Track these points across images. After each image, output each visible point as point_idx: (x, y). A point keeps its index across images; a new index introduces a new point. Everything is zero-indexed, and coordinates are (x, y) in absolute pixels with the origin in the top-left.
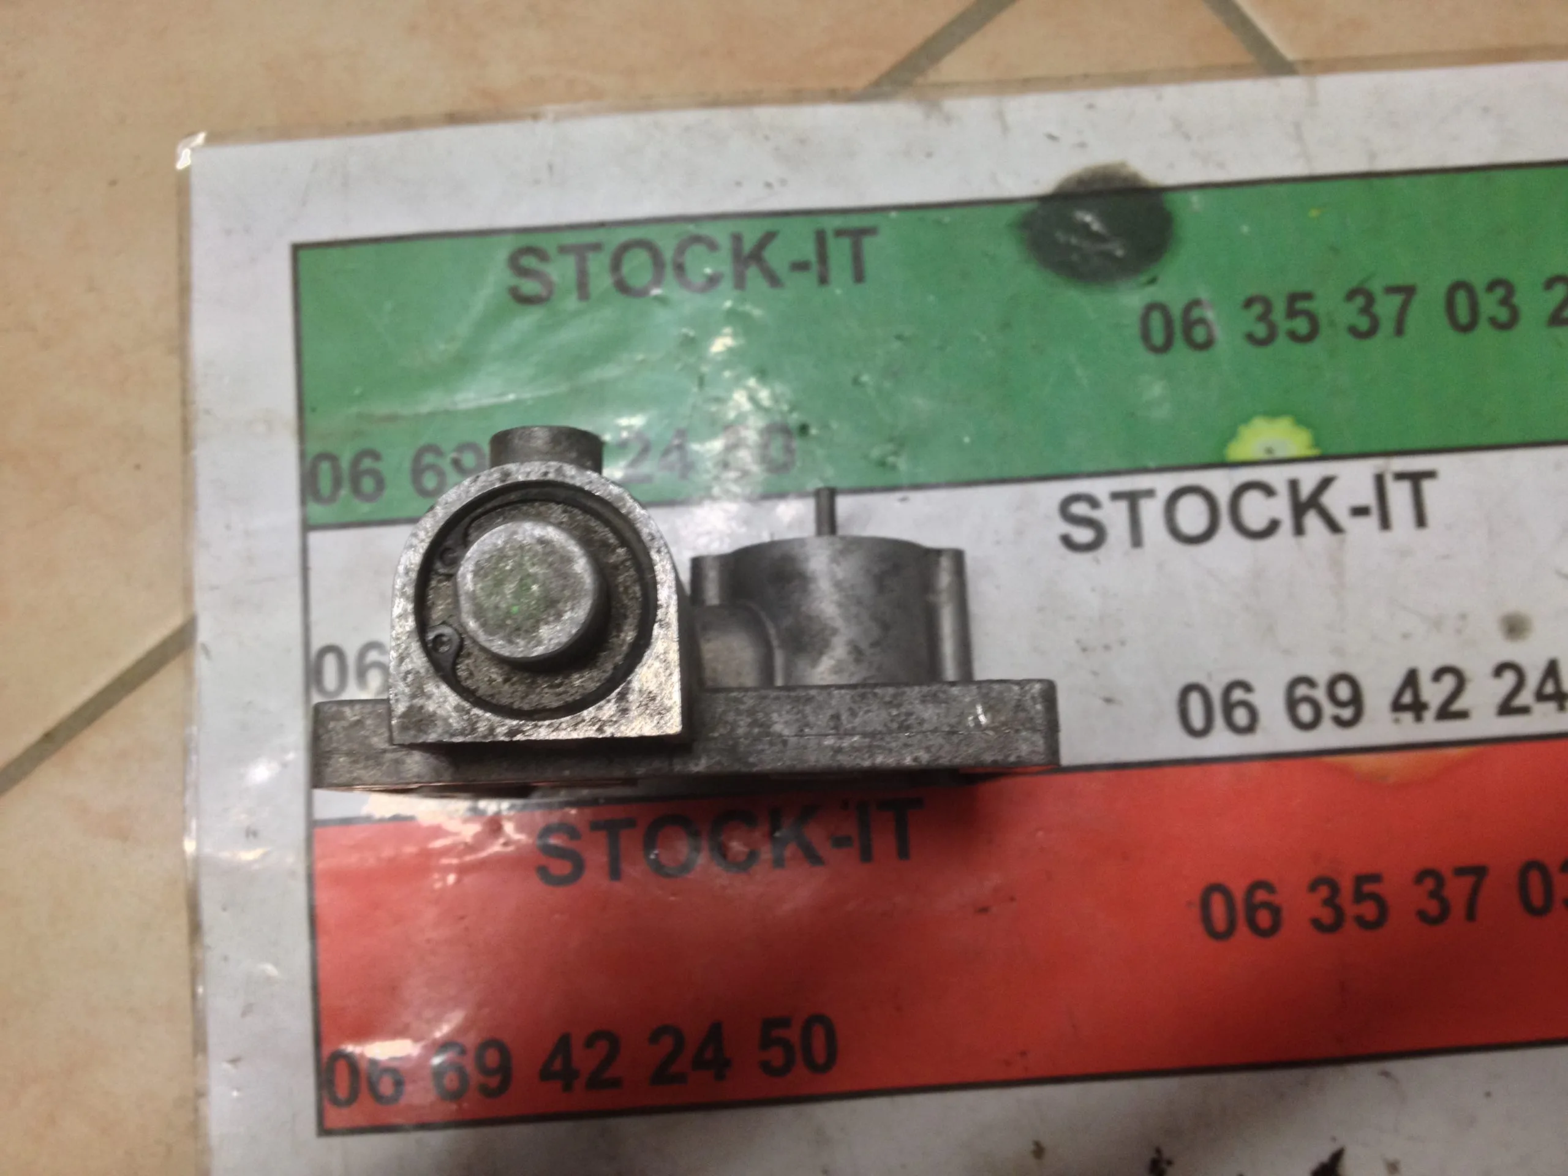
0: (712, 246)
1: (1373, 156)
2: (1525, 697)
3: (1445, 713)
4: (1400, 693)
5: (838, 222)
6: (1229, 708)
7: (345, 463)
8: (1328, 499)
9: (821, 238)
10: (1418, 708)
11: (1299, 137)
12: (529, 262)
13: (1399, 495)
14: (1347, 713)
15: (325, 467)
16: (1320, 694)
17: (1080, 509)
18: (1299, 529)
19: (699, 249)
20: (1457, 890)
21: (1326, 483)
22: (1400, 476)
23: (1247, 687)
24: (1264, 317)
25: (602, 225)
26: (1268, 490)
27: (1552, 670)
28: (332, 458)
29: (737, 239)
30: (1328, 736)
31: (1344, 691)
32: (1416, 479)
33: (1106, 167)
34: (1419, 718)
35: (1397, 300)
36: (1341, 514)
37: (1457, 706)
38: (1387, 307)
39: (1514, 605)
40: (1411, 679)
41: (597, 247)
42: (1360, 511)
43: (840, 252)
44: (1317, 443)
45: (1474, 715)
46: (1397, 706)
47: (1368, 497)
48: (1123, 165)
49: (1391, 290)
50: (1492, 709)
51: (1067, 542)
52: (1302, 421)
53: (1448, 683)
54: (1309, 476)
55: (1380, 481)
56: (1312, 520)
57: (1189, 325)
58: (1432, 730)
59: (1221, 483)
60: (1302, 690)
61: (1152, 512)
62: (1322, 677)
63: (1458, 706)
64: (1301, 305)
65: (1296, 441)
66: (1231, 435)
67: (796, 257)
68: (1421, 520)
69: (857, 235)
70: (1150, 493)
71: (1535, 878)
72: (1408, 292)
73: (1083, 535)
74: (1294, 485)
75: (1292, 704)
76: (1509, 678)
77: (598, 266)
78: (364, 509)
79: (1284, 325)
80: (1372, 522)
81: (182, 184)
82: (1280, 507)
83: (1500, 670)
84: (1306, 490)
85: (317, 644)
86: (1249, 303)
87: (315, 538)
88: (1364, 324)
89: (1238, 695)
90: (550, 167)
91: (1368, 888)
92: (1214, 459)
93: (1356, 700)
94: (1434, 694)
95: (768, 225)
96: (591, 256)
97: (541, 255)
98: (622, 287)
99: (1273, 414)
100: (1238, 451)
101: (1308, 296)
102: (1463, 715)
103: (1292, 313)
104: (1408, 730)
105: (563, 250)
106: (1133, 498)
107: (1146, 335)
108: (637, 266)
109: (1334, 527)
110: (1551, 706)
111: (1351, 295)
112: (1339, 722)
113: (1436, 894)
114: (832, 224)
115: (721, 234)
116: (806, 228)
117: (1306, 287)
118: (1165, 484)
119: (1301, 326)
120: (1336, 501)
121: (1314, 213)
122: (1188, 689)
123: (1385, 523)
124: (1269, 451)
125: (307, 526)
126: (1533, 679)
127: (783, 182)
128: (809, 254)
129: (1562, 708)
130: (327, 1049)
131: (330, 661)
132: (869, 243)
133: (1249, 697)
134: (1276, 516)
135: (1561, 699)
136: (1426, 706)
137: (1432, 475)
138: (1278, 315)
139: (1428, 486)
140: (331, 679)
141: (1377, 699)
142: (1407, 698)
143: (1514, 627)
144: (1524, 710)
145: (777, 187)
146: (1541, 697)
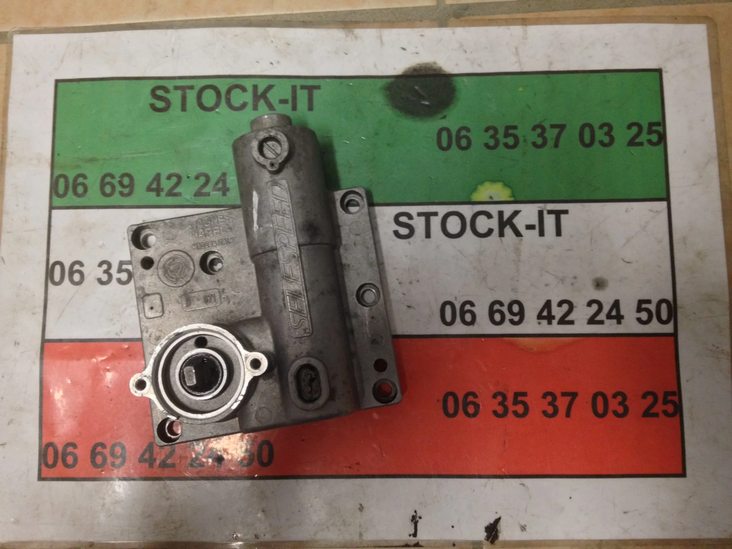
0: (244, 89)
1: (551, 64)
2: (602, 317)
3: (562, 321)
4: (542, 311)
6: (463, 313)
7: (71, 179)
8: (515, 221)
9: (294, 88)
10: (550, 318)
11: (517, 54)
12: (160, 93)
13: (550, 221)
14: (516, 319)
15: (62, 181)
16: (505, 309)
17: (403, 219)
18: (501, 234)
19: (238, 91)
20: (561, 402)
21: (516, 213)
22: (550, 212)
23: (472, 304)
24: (494, 136)
25: (194, 78)
26: (489, 216)
27: (616, 305)
28: (66, 178)
29: (255, 87)
30: (507, 328)
31: (516, 308)
32: (558, 214)
33: (427, 64)
34: (550, 323)
35: (556, 131)
36: (521, 228)
37: (569, 318)
38: (551, 134)
39: (600, 274)
40: (548, 304)
41: (192, 88)
42: (530, 227)
43: (302, 96)
44: (513, 196)
45: (576, 322)
46: (540, 317)
47: (535, 221)
48: (435, 63)
49: (553, 126)
50: (585, 321)
51: (396, 233)
52: (506, 185)
53: (565, 307)
54: (508, 210)
55: (541, 214)
56: (508, 230)
57: (459, 138)
58: (556, 328)
59: (468, 211)
60: (497, 307)
61: (436, 222)
62: (506, 301)
64: (511, 131)
65: (504, 194)
66: (474, 189)
67: (283, 98)
68: (559, 233)
69: (310, 89)
70: (436, 214)
71: (600, 399)
72: (562, 127)
73: (404, 231)
74: (501, 214)
75: (491, 313)
76: (595, 307)
77: (192, 96)
78: (78, 201)
79: (503, 140)
82: (494, 224)
83: (590, 303)
84: (506, 216)
85: (51, 262)
86: (487, 129)
87: (54, 212)
88: (540, 141)
89: (468, 307)
90: (173, 50)
91: (520, 398)
92: (467, 200)
93: (521, 313)
94: (558, 312)
95: (271, 82)
96: (188, 91)
97: (166, 90)
98: (201, 105)
99: (493, 181)
100: (476, 197)
101: (515, 127)
102: (571, 323)
103: (506, 135)
104: (545, 328)
105: (176, 88)
106: (427, 216)
107: (439, 142)
108: (208, 97)
109: (518, 234)
110: (614, 321)
111: (535, 128)
112: (512, 322)
113: (552, 404)
114: (299, 83)
115: (248, 84)
116: (288, 85)
117: (514, 123)
118: (443, 210)
119: (511, 141)
120: (520, 222)
121: (520, 90)
122: (445, 304)
123: (542, 233)
124: (491, 197)
125: (52, 208)
126: (606, 308)
127: (278, 62)
128: (288, 96)
129: (619, 323)
130: (45, 441)
131: (58, 268)
132: (316, 93)
133: (472, 309)
134: (491, 227)
135: (619, 318)
136: (553, 317)
137: (566, 212)
138: (500, 135)
139: (563, 217)
140: (57, 276)
141: (531, 314)
142: (545, 313)
143: (599, 284)
144: (601, 322)
145: (275, 64)
146: (609, 316)
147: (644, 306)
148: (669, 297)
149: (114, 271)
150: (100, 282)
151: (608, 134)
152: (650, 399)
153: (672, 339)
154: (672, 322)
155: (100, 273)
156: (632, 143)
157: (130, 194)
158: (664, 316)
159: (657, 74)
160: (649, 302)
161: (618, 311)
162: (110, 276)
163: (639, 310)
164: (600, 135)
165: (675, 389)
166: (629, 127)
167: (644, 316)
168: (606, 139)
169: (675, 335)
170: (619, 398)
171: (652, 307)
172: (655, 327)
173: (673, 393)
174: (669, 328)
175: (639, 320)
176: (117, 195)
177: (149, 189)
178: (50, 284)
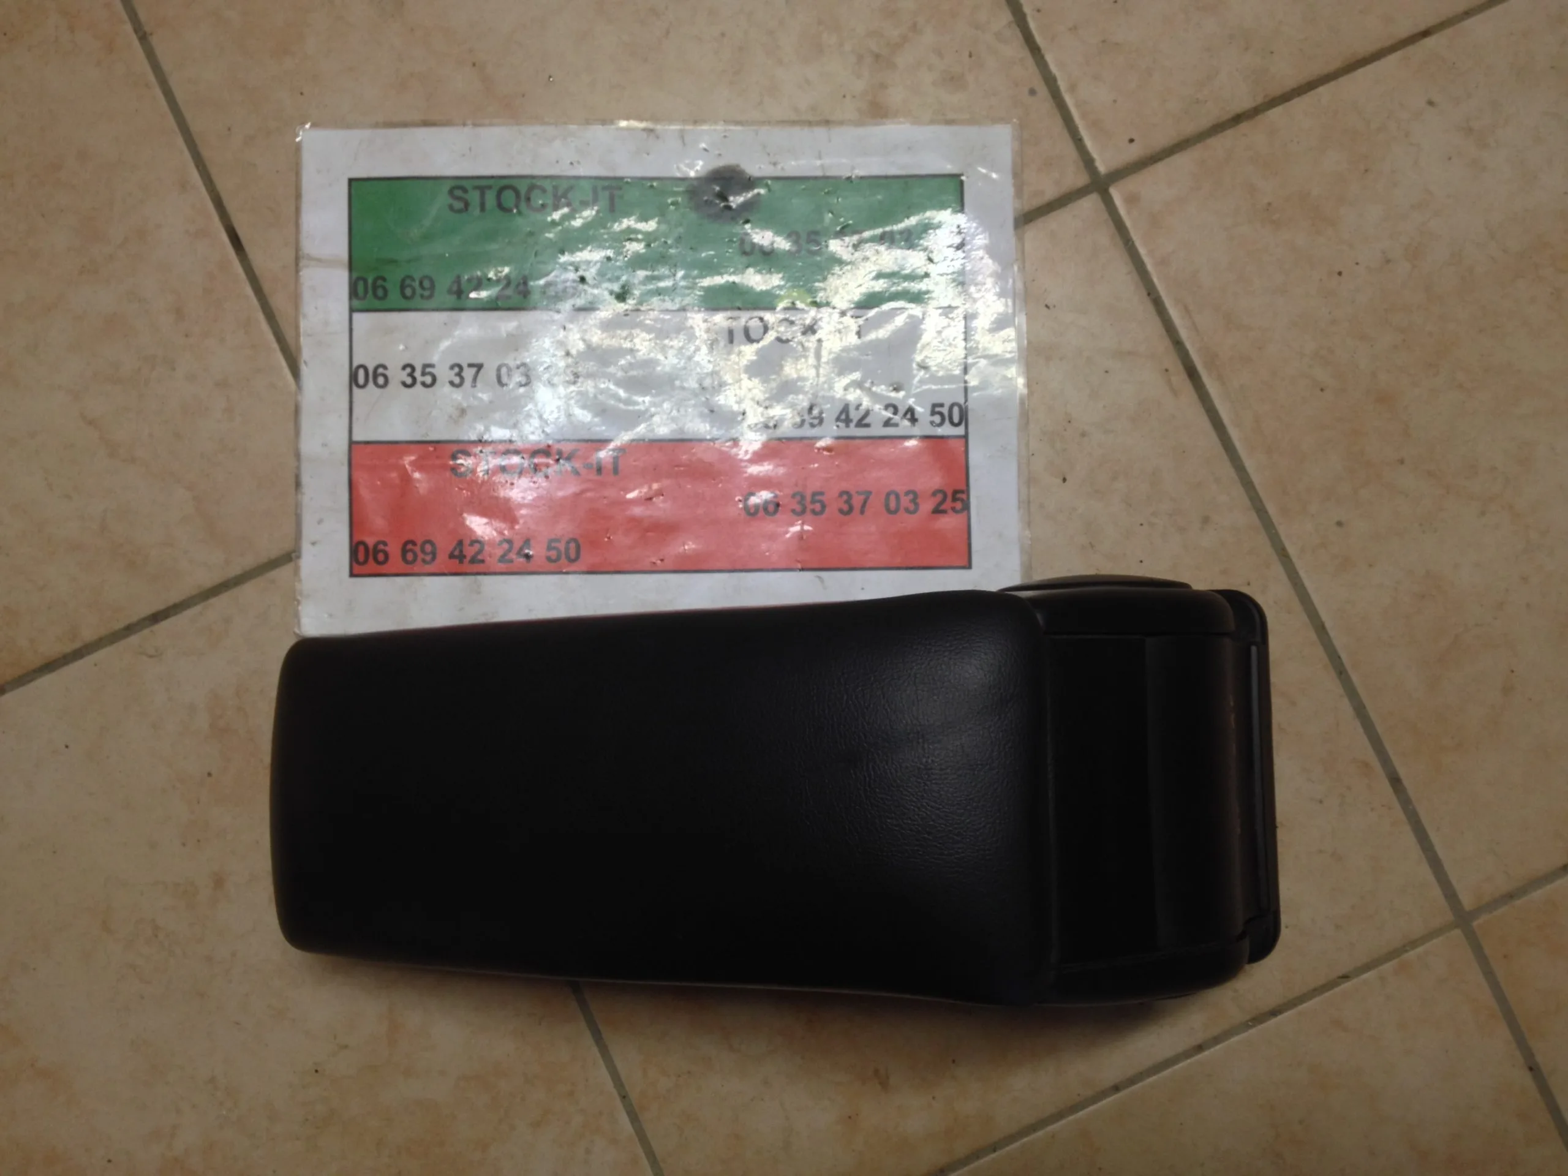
0: (544, 191)
1: (853, 168)
2: (897, 420)
3: (860, 424)
4: (840, 415)
5: (606, 183)
6: (765, 416)
7: (370, 281)
8: (818, 328)
9: (594, 190)
10: (848, 421)
11: (820, 159)
12: (458, 193)
13: (849, 327)
14: (816, 422)
15: (361, 283)
16: (805, 413)
17: (706, 324)
18: (803, 340)
20: (857, 501)
21: (818, 319)
22: (851, 318)
24: (796, 242)
25: (492, 177)
26: (791, 321)
27: (911, 409)
28: (365, 281)
29: (555, 188)
30: (807, 432)
31: (815, 412)
33: (729, 166)
34: (847, 426)
35: (857, 237)
36: (822, 333)
37: (866, 421)
38: (852, 240)
39: (896, 379)
40: (846, 408)
41: (490, 187)
42: (831, 334)
43: (604, 197)
45: (872, 425)
46: (838, 419)
47: (835, 327)
48: (738, 166)
49: (855, 233)
50: (882, 424)
51: (700, 339)
52: (809, 291)
53: (862, 411)
54: (810, 316)
56: (810, 337)
58: (853, 431)
59: (770, 317)
61: (738, 328)
62: (807, 405)
64: (815, 237)
66: (777, 295)
67: (583, 198)
68: (859, 338)
69: (613, 189)
70: (739, 318)
71: (892, 498)
73: (706, 336)
74: (803, 320)
76: (891, 410)
77: (491, 198)
78: (377, 304)
79: (805, 246)
80: (836, 338)
81: (298, 148)
82: (796, 330)
83: (886, 406)
84: (808, 322)
85: (355, 364)
86: (790, 235)
87: (357, 316)
90: (470, 149)
91: (818, 498)
92: (769, 306)
93: (820, 416)
94: (855, 416)
95: (570, 182)
96: (487, 191)
97: (465, 190)
98: (500, 206)
99: (796, 287)
100: (780, 303)
101: (817, 233)
102: (868, 425)
103: (809, 240)
104: (843, 431)
105: (475, 188)
106: (729, 321)
107: (742, 247)
108: (509, 198)
109: (819, 339)
110: (908, 423)
111: (837, 234)
113: (848, 502)
114: (601, 184)
115: (548, 185)
116: (588, 185)
117: (816, 229)
118: (746, 315)
119: (813, 246)
120: (821, 329)
121: (824, 194)
123: (842, 338)
124: (794, 303)
125: (352, 310)
126: (902, 412)
127: (579, 162)
128: (589, 198)
129: (913, 424)
130: (355, 540)
131: (361, 372)
132: (618, 194)
134: (794, 333)
135: (913, 421)
136: (851, 421)
137: (865, 318)
138: (803, 242)
139: (863, 324)
140: (361, 380)
141: (830, 416)
142: (843, 417)
143: (896, 388)
144: (896, 425)
145: (575, 164)
146: (904, 419)
147: (937, 409)
148: (961, 400)
149: (418, 374)
150: (405, 385)
152: (940, 497)
153: (964, 440)
154: (963, 424)
155: (404, 376)
157: (430, 297)
158: (956, 419)
159: (957, 177)
160: (942, 405)
161: (913, 414)
162: (414, 379)
163: (933, 413)
165: (964, 488)
167: (937, 419)
169: (966, 437)
170: (911, 496)
171: (945, 410)
172: (947, 430)
173: (962, 492)
174: (960, 431)
175: (932, 423)
176: (417, 298)
177: (450, 292)
178: (355, 389)
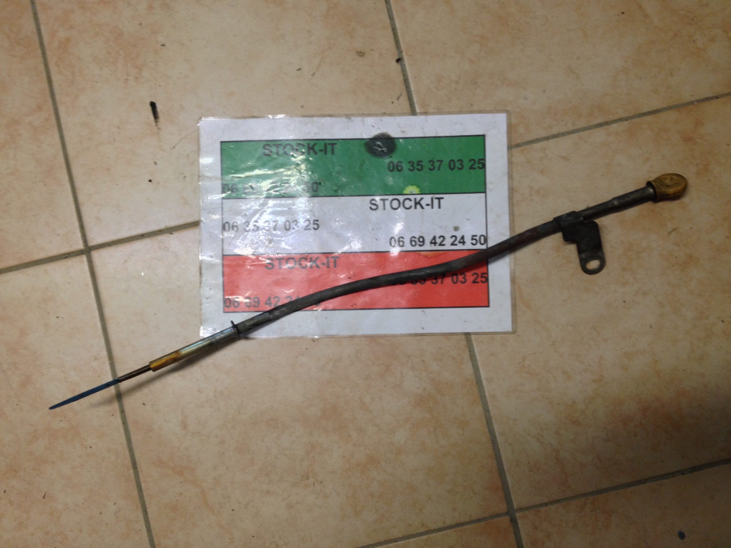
0: (304, 145)
1: (437, 133)
2: (456, 242)
3: (441, 245)
4: (432, 240)
5: (330, 142)
6: (399, 241)
7: (230, 186)
8: (422, 202)
9: (325, 145)
10: (435, 243)
11: (423, 129)
12: (267, 147)
13: (436, 202)
14: (421, 244)
16: (417, 240)
17: (373, 202)
18: (416, 208)
19: (301, 146)
20: (439, 278)
21: (422, 199)
22: (436, 198)
23: (403, 238)
24: (412, 166)
25: (281, 140)
26: (410, 200)
27: (463, 237)
29: (309, 144)
30: (417, 248)
31: (421, 240)
32: (439, 199)
33: (384, 133)
34: (435, 245)
35: (439, 163)
36: (424, 205)
38: (437, 164)
39: (456, 224)
40: (434, 238)
41: (281, 145)
42: (428, 205)
43: (329, 148)
44: (420, 191)
45: (446, 245)
46: (431, 243)
47: (429, 202)
48: (387, 133)
49: (438, 161)
50: (450, 244)
51: (371, 208)
52: (418, 186)
53: (442, 239)
54: (418, 197)
55: (432, 199)
56: (418, 206)
57: (397, 166)
58: (438, 248)
59: (401, 198)
60: (413, 239)
61: (387, 203)
62: (417, 237)
63: (443, 243)
64: (420, 163)
65: (416, 190)
66: (404, 189)
67: (321, 148)
68: (439, 207)
69: (333, 145)
70: (387, 200)
71: (455, 277)
72: (441, 161)
73: (374, 207)
74: (415, 199)
75: (411, 241)
76: (454, 238)
77: (281, 149)
78: (234, 196)
79: (416, 167)
80: (430, 207)
81: (198, 129)
82: (412, 203)
83: (452, 237)
84: (418, 200)
85: (224, 221)
86: (410, 162)
87: (225, 201)
88: (432, 167)
89: (401, 239)
90: (272, 128)
92: (401, 193)
93: (423, 242)
94: (438, 241)
95: (315, 142)
97: (270, 146)
98: (285, 153)
99: (412, 185)
100: (405, 192)
101: (421, 161)
102: (444, 245)
103: (418, 165)
104: (433, 247)
105: (275, 145)
106: (383, 200)
107: (389, 168)
108: (288, 149)
109: (422, 207)
110: (461, 244)
111: (430, 161)
113: (435, 279)
114: (328, 142)
115: (305, 143)
116: (323, 143)
117: (421, 160)
118: (391, 198)
119: (419, 167)
120: (423, 203)
121: (424, 144)
122: (392, 238)
123: (432, 207)
124: (411, 192)
125: (223, 198)
126: (458, 239)
128: (323, 148)
129: (464, 245)
130: (225, 298)
131: (227, 225)
132: (335, 146)
133: (403, 240)
134: (411, 205)
135: (464, 243)
136: (437, 243)
137: (442, 198)
138: (415, 165)
139: (442, 200)
140: (227, 228)
141: (428, 241)
143: (456, 229)
144: (456, 245)
145: (317, 134)
146: (460, 242)
148: (485, 234)
149: (251, 226)
150: (245, 230)
151: (461, 164)
152: (475, 276)
154: (486, 244)
155: (245, 227)
156: (471, 168)
157: (256, 192)
158: (482, 242)
159: (482, 137)
160: (476, 236)
161: (463, 240)
162: (249, 228)
163: (472, 239)
164: (458, 165)
165: (486, 272)
166: (470, 161)
167: (474, 242)
168: (460, 167)
170: (463, 276)
171: (477, 238)
172: (479, 246)
173: (485, 274)
174: (484, 247)
175: (472, 243)
176: (250, 193)
178: (224, 232)
